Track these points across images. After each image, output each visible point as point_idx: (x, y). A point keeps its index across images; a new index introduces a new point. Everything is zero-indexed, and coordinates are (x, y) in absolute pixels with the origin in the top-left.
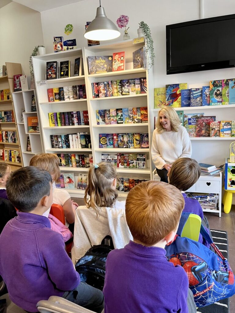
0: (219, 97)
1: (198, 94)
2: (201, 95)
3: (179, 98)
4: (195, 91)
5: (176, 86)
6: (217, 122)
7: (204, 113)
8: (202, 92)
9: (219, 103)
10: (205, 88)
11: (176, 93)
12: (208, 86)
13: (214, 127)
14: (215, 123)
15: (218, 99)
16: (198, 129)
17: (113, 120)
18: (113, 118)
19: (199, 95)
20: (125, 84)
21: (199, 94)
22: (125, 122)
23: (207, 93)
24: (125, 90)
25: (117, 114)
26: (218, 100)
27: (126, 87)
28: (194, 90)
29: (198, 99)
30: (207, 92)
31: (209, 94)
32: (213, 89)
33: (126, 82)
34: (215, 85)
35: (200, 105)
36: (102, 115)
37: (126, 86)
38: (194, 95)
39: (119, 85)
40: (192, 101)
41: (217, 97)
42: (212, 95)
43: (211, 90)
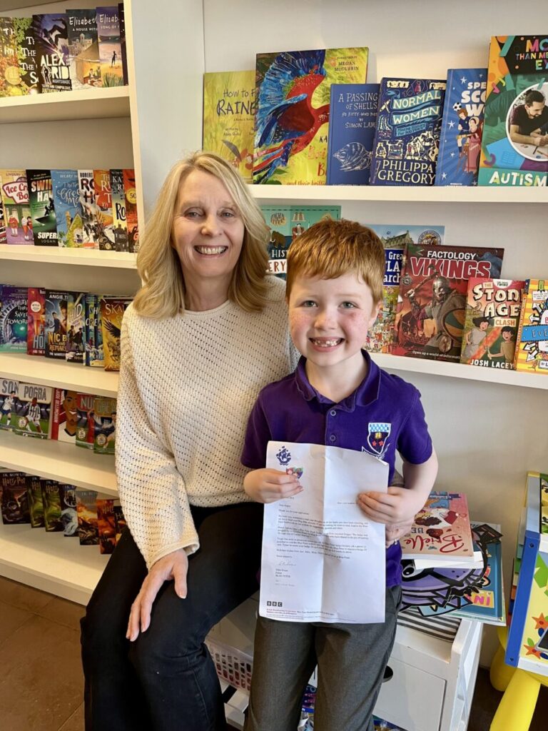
0: (538, 139)
1: (417, 115)
2: (436, 123)
3: (318, 135)
4: (402, 93)
5: (309, 67)
6: (510, 282)
7: (442, 228)
8: (440, 103)
9: (529, 175)
10: (464, 80)
11: (304, 105)
12: (478, 71)
13: (490, 309)
14: (496, 289)
15: (532, 148)
16: (404, 313)
19: (422, 120)
20: (53, 37)
21: (424, 113)
22: (65, 238)
23: (468, 107)
25: (32, 196)
26: (527, 153)
27: (61, 56)
28: (399, 90)
29: (418, 144)
30: (471, 103)
31: (481, 116)
32: (509, 84)
33: (56, 28)
34: (521, 62)
35: (423, 178)
37: (58, 53)
38: (397, 120)
39: (24, 43)
40: (382, 150)
41: (525, 137)
42: (495, 124)
43: (493, 95)
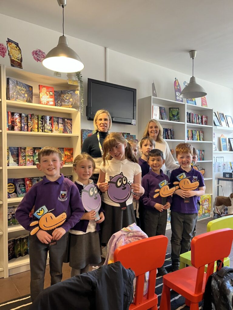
17: (29, 160)
18: (29, 158)
24: (47, 127)
25: (35, 153)
36: (14, 154)
39: (40, 120)
